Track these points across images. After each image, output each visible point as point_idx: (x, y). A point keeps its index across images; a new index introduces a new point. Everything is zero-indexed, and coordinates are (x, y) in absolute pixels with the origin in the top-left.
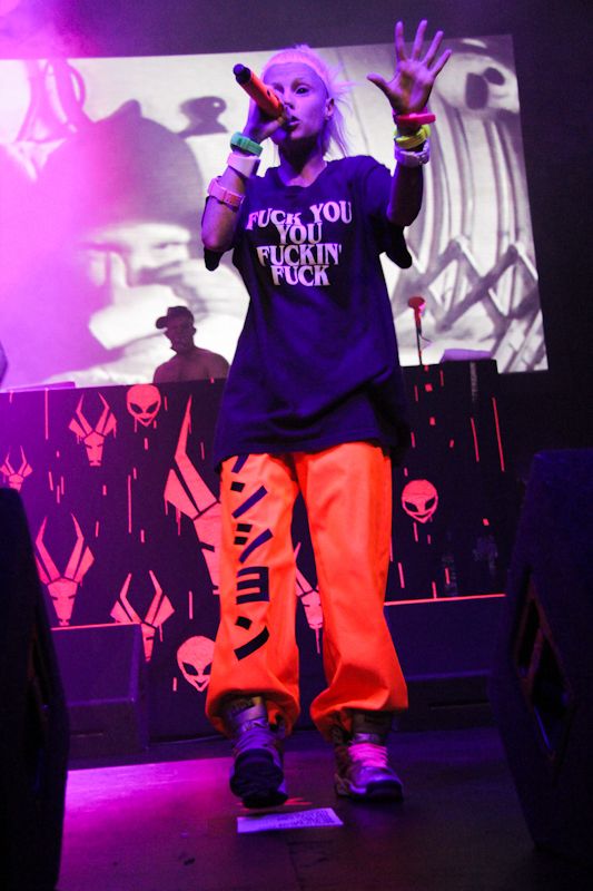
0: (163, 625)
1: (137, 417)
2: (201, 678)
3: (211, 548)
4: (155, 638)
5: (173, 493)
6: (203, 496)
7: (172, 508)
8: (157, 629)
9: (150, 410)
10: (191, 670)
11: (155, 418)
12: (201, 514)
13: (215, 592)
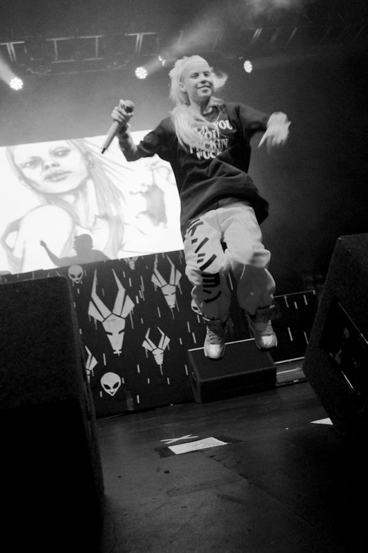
0: (94, 369)
1: (74, 280)
2: (112, 390)
3: (111, 334)
4: (91, 375)
5: (92, 311)
6: (105, 311)
7: (92, 318)
8: (91, 371)
9: (79, 276)
10: (108, 387)
11: (82, 280)
12: (105, 319)
13: (115, 353)
